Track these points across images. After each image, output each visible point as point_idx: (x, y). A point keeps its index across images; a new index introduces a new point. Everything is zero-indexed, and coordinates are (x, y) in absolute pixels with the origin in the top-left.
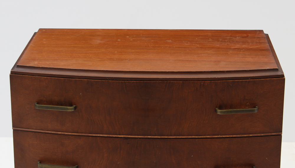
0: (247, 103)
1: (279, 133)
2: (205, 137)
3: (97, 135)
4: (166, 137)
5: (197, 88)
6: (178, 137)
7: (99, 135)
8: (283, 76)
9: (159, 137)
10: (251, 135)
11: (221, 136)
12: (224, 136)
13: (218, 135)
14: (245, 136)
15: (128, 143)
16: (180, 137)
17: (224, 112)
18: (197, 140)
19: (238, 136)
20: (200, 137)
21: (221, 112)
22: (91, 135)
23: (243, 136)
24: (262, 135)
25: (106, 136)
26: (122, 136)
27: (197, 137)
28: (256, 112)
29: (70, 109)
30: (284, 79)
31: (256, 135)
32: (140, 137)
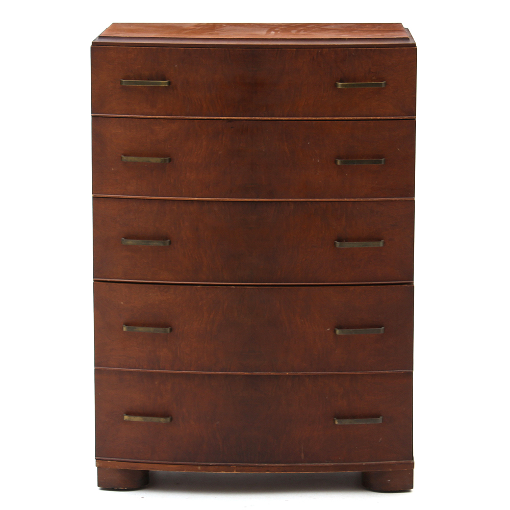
0: (373, 77)
1: (413, 117)
2: (323, 118)
3: (194, 117)
4: (277, 118)
5: (313, 57)
6: (291, 118)
7: (197, 117)
8: (414, 45)
10: (379, 118)
11: (343, 118)
12: (346, 118)
13: (340, 117)
14: (372, 118)
15: (232, 127)
17: (345, 86)
18: (314, 122)
19: (364, 118)
20: (318, 118)
21: (342, 85)
22: (187, 117)
24: (392, 118)
25: (205, 118)
26: (225, 118)
27: (314, 118)
28: (383, 86)
29: (164, 83)
30: (416, 49)
31: (384, 118)
32: (246, 118)
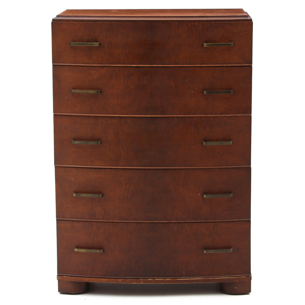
0: (226, 40)
1: (250, 64)
3: (115, 65)
4: (167, 66)
5: (189, 28)
6: (175, 66)
7: (117, 65)
8: (251, 20)
9: (162, 66)
10: (229, 65)
11: (207, 65)
13: (205, 65)
15: (139, 71)
16: (177, 66)
17: (209, 45)
18: (189, 68)
19: (220, 65)
20: (192, 66)
21: (207, 45)
22: (111, 65)
23: (223, 65)
24: (238, 65)
25: (122, 65)
26: (135, 65)
28: (232, 45)
29: (96, 44)
30: (252, 22)
31: (233, 65)
32: (147, 66)
